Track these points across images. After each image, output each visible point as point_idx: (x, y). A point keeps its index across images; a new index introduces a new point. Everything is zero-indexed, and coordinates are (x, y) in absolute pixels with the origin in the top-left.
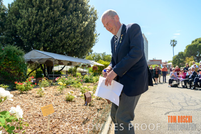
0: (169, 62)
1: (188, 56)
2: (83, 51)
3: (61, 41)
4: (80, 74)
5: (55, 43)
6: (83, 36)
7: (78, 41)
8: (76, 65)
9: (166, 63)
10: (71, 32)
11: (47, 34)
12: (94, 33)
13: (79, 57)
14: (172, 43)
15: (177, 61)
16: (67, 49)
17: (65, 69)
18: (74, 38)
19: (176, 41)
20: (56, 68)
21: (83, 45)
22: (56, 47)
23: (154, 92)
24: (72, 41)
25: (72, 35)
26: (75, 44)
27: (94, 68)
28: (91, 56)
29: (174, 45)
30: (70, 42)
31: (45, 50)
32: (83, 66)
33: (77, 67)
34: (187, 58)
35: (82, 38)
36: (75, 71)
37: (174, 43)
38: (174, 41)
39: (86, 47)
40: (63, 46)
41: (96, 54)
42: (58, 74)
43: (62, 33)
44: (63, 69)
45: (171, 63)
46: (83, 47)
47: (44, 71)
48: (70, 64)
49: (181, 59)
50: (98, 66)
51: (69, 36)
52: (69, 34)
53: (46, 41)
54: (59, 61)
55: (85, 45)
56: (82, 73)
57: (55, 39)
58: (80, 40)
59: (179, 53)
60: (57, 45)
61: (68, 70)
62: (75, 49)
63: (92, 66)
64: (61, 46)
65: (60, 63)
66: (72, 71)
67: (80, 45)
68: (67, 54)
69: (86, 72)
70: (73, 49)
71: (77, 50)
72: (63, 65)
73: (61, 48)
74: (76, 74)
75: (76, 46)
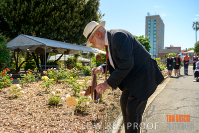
0: (190, 49)
3: (56, 23)
4: (81, 64)
5: (47, 25)
6: (82, 16)
7: (77, 23)
8: (76, 53)
9: (186, 51)
10: (68, 12)
11: (37, 15)
12: (98, 13)
13: (78, 44)
14: (195, 26)
16: (63, 33)
17: (62, 59)
18: (72, 19)
20: (53, 58)
22: (49, 31)
23: (176, 89)
24: (69, 23)
25: (69, 15)
26: (73, 27)
27: (98, 57)
29: (197, 29)
30: (67, 24)
31: (38, 35)
32: (85, 55)
33: (76, 56)
35: (82, 19)
36: (75, 61)
37: (197, 26)
38: (197, 23)
40: (58, 30)
42: (54, 64)
43: (56, 13)
44: (60, 58)
45: (192, 51)
47: (37, 61)
48: (67, 52)
50: (103, 55)
51: (65, 17)
52: (66, 14)
53: (37, 24)
54: (54, 48)
56: (84, 63)
57: (48, 21)
58: (80, 22)
60: (50, 29)
61: (66, 59)
62: (73, 34)
63: (96, 54)
64: (56, 30)
65: (55, 51)
66: (71, 61)
67: (79, 28)
68: (65, 40)
69: (88, 62)
70: (71, 33)
71: (76, 35)
72: (60, 54)
73: (56, 32)
74: (76, 65)
75: (75, 30)
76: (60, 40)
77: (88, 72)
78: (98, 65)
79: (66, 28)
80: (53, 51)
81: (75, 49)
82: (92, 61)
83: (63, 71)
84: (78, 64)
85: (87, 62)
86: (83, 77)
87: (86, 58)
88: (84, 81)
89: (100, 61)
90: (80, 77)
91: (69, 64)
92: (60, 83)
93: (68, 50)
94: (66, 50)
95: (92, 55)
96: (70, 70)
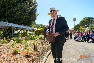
0: (73, 28)
1: (81, 26)
2: (30, 23)
3: (18, 17)
4: (29, 34)
5: (14, 18)
6: (30, 14)
7: (27, 17)
8: (27, 30)
9: (71, 29)
10: (23, 12)
11: (9, 13)
12: (36, 13)
13: (28, 26)
14: (74, 20)
15: (76, 28)
16: (21, 21)
17: (21, 32)
18: (25, 15)
19: (76, 19)
20: (16, 32)
21: (30, 19)
22: (15, 20)
23: (67, 44)
24: (24, 17)
25: (24, 14)
26: (26, 19)
27: (36, 31)
28: (35, 25)
29: (75, 21)
30: (23, 18)
31: (9, 22)
32: (30, 31)
33: (27, 31)
34: (81, 27)
35: (29, 16)
36: (26, 33)
37: (75, 20)
38: (75, 18)
39: (32, 21)
40: (19, 20)
41: (38, 24)
42: (17, 35)
43: (18, 13)
44: (19, 32)
45: (73, 29)
46: (30, 20)
47: (9, 33)
48: (23, 29)
49: (78, 27)
50: (38, 30)
51: (22, 14)
52: (22, 13)
53: (9, 17)
54: (17, 28)
55: (31, 19)
56: (30, 34)
57: (14, 16)
58: (28, 17)
59: (77, 24)
60: (15, 19)
61: (22, 32)
62: (26, 21)
63: (35, 30)
64: (18, 20)
65: (17, 29)
66: (24, 33)
67: (28, 19)
68: (22, 24)
69: (32, 34)
70: (25, 21)
71: (27, 22)
72: (20, 30)
73: (18, 21)
74: (27, 35)
75: (26, 20)
76: (20, 24)
77: (32, 38)
78: (36, 35)
79: (22, 19)
80: (16, 29)
81: (26, 28)
82: (34, 33)
83: (21, 38)
84: (28, 35)
85: (31, 34)
86: (30, 40)
87: (31, 32)
88: (30, 42)
89: (37, 33)
90: (28, 40)
91: (23, 35)
92: (19, 43)
93: (23, 28)
94: (22, 29)
95: (34, 31)
96: (24, 37)
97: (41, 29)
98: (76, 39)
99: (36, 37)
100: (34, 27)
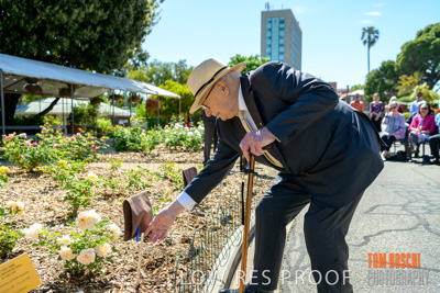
0: (356, 88)
1: (405, 73)
2: (111, 51)
4: (109, 122)
8: (94, 95)
9: (347, 91)
13: (100, 71)
14: (366, 37)
15: (376, 84)
17: (57, 109)
18: (78, 4)
19: (377, 32)
21: (109, 30)
24: (69, 13)
26: (83, 25)
27: (150, 104)
28: (144, 70)
29: (371, 43)
30: (65, 18)
33: (95, 101)
34: (403, 77)
36: (93, 114)
37: (370, 35)
38: (371, 30)
39: (122, 39)
40: (40, 31)
41: (159, 64)
44: (51, 107)
45: (361, 92)
46: (111, 37)
48: (68, 90)
49: (387, 81)
50: (161, 98)
55: (116, 30)
56: (115, 120)
59: (383, 64)
60: (18, 28)
61: (69, 111)
62: (83, 43)
63: (145, 97)
64: (34, 31)
65: (34, 88)
66: (81, 114)
67: (99, 29)
68: (64, 61)
69: (128, 118)
70: (78, 42)
71: (91, 46)
72: (51, 95)
73: (35, 37)
74: (95, 124)
75: (87, 33)
77: (124, 142)
78: (151, 124)
79: (62, 29)
80: (27, 87)
81: (88, 83)
82: (136, 115)
83: (55, 142)
84: (102, 122)
85: (123, 118)
86: (110, 156)
87: (121, 106)
88: (109, 165)
89: (156, 112)
90: (99, 156)
91: (74, 122)
92: (38, 174)
93: (69, 85)
94: (65, 86)
97: (180, 87)
98: (392, 150)
99: (145, 138)
100: (140, 79)
